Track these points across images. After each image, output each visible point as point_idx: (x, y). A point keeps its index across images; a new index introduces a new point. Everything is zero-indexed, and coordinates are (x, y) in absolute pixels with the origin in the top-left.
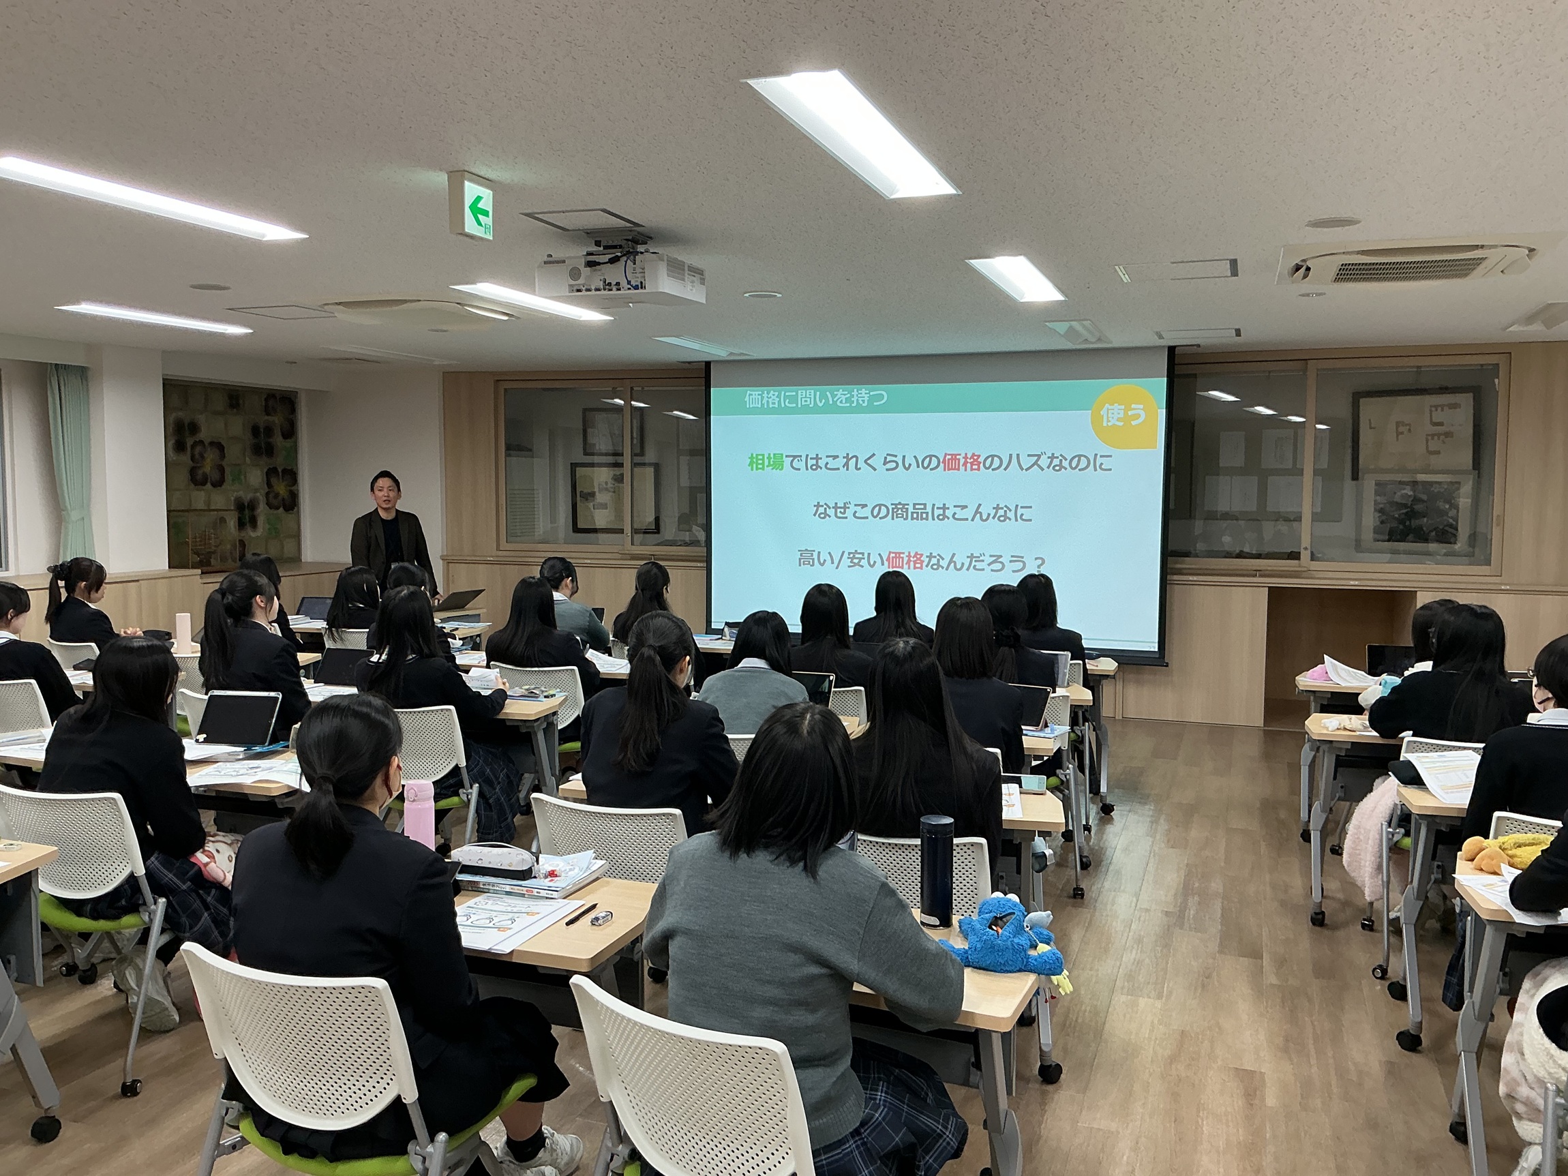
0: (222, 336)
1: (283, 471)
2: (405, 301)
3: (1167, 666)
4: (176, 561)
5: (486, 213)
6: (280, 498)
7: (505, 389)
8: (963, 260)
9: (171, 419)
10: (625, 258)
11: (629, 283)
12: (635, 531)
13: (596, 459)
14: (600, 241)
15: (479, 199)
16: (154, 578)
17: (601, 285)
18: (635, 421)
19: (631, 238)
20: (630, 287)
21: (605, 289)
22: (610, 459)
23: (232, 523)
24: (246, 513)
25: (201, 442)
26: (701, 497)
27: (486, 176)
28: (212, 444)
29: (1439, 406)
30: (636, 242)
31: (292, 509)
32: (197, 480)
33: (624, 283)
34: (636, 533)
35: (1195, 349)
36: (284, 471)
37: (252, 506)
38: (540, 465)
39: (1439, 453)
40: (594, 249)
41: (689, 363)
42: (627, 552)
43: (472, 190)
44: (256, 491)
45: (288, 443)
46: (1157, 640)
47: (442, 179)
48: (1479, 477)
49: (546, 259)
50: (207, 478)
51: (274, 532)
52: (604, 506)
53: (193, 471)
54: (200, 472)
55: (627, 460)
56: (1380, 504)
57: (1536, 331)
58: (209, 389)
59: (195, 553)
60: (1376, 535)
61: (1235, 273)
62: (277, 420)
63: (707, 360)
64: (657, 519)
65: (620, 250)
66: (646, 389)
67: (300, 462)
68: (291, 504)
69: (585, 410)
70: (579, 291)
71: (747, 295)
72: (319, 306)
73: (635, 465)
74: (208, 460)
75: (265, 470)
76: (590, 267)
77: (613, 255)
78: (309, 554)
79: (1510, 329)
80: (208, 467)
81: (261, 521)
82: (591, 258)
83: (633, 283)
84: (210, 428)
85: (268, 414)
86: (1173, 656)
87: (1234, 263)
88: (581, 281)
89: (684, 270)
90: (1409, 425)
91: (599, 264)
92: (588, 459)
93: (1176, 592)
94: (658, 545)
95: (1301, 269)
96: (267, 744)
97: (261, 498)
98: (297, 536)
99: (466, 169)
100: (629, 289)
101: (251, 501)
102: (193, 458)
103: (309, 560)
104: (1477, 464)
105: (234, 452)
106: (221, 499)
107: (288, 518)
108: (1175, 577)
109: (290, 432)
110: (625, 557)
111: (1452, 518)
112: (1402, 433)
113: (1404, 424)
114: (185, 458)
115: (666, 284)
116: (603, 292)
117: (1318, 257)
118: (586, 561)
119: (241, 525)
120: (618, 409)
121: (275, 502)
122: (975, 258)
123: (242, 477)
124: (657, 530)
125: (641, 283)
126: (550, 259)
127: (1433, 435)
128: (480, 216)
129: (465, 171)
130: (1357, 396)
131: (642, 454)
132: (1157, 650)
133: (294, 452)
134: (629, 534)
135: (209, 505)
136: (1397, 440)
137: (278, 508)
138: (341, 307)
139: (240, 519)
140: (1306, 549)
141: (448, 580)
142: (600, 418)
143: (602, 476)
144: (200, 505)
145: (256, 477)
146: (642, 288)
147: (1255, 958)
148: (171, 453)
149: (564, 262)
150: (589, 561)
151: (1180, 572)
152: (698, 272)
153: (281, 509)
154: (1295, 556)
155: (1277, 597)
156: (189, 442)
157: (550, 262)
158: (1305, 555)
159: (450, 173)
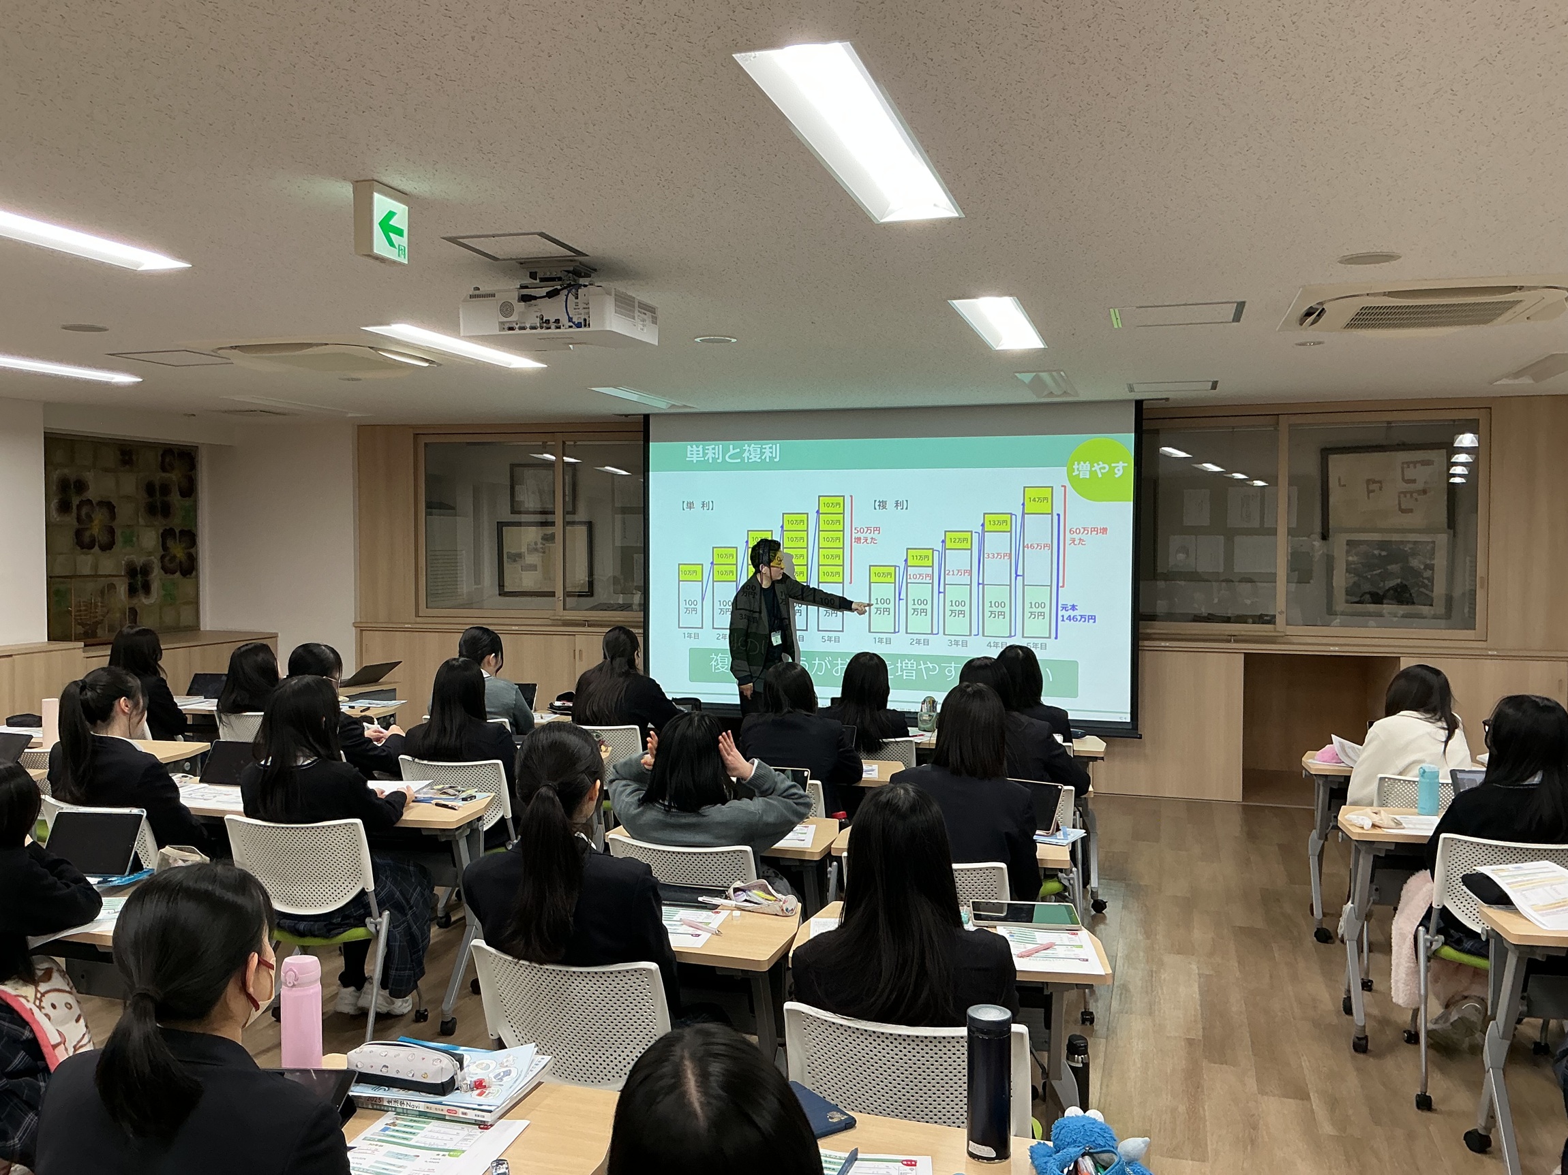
0: (107, 385)
1: (180, 532)
2: (310, 345)
3: (1141, 738)
4: (58, 630)
5: (399, 232)
6: (178, 561)
7: (425, 444)
8: (945, 301)
9: (55, 476)
10: (565, 292)
11: (570, 320)
12: (567, 594)
13: (524, 518)
14: (536, 273)
15: (391, 214)
16: (29, 652)
17: (537, 322)
18: (567, 477)
19: (571, 269)
20: (571, 324)
21: (542, 328)
22: (538, 518)
23: (122, 589)
24: (138, 580)
25: (89, 502)
26: (639, 557)
27: (400, 188)
28: (101, 503)
29: (1412, 462)
30: (577, 273)
31: (190, 573)
32: (83, 542)
33: (564, 320)
34: (569, 596)
35: (1163, 404)
36: (182, 532)
37: (146, 570)
38: (464, 524)
39: (1411, 511)
40: (528, 281)
41: (626, 416)
42: (559, 618)
43: (382, 204)
44: (150, 554)
45: (187, 502)
46: (1129, 711)
47: (346, 191)
48: (1454, 536)
49: (471, 292)
50: (95, 540)
51: (170, 599)
52: (533, 567)
53: (78, 534)
54: (87, 534)
55: (558, 518)
56: (1351, 564)
57: (1525, 384)
58: (97, 444)
59: (79, 624)
60: (1349, 597)
61: (1237, 318)
62: (174, 477)
63: (647, 412)
64: (591, 584)
65: (560, 282)
66: (579, 443)
67: (200, 524)
68: (189, 568)
69: (513, 466)
70: (511, 329)
71: (698, 340)
72: (212, 351)
73: (567, 523)
74: (96, 522)
75: (161, 531)
76: (525, 301)
77: (552, 288)
78: (208, 622)
79: (1498, 383)
80: (96, 529)
81: (155, 586)
82: (525, 292)
83: (575, 320)
84: (99, 486)
85: (164, 469)
86: (1145, 727)
87: (1241, 306)
88: (514, 318)
89: (634, 307)
90: (1380, 482)
91: (535, 298)
92: (516, 518)
93: (1146, 658)
94: (592, 609)
95: (1313, 314)
96: (127, 873)
97: (155, 561)
98: (195, 603)
99: (376, 178)
100: (571, 327)
101: (144, 565)
102: (79, 519)
103: (208, 629)
104: (1452, 523)
105: (125, 512)
106: (110, 564)
107: (185, 584)
108: (1147, 643)
109: (189, 490)
110: (555, 622)
111: (1428, 579)
112: (1373, 491)
113: (1374, 482)
114: (71, 519)
115: (613, 322)
116: (539, 331)
117: (1337, 299)
118: (514, 628)
119: (132, 591)
120: (549, 465)
121: (171, 566)
122: (960, 298)
123: (135, 539)
124: (590, 593)
125: (585, 320)
126: (477, 292)
127: (1405, 493)
128: (391, 234)
129: (373, 180)
130: (1326, 452)
131: (574, 512)
132: (1129, 720)
133: (192, 513)
134: (562, 598)
135: (96, 571)
136: (1369, 497)
137: (173, 573)
138: (236, 351)
139: (130, 585)
140: (1281, 613)
141: (361, 650)
142: (528, 473)
143: (531, 535)
144: (87, 571)
145: (149, 539)
146: (585, 326)
147: (1303, 1099)
148: (54, 513)
149: (494, 295)
150: (517, 628)
151: (1149, 638)
152: (649, 310)
153: (178, 574)
154: (1271, 620)
155: (1253, 663)
156: (75, 501)
157: (477, 295)
158: (1280, 620)
159: (356, 183)
